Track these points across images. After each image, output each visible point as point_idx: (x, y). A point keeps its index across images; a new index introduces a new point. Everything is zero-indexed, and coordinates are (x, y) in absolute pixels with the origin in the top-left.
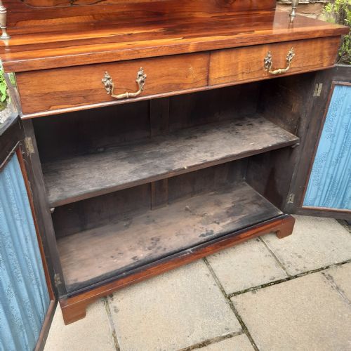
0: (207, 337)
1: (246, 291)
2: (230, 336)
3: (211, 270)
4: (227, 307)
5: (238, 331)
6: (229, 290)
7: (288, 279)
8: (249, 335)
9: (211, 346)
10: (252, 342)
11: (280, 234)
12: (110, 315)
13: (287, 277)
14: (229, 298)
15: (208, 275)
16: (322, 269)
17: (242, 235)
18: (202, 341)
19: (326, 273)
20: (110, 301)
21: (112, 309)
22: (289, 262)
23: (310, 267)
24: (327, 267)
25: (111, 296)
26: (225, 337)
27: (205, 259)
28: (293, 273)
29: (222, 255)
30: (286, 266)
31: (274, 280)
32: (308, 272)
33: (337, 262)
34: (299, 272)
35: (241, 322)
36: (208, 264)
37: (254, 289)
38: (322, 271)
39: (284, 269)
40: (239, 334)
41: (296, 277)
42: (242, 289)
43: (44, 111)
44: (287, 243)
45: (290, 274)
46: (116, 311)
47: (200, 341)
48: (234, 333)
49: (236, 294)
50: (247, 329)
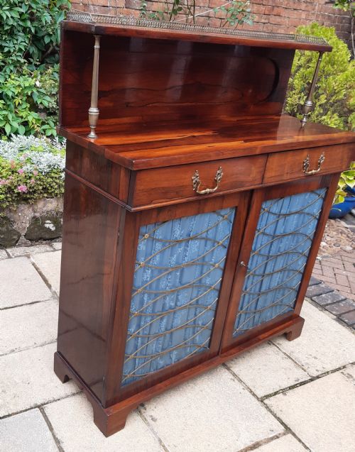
0: (256, 440)
1: (276, 393)
2: (277, 437)
3: (234, 375)
4: (264, 410)
5: (283, 431)
6: (260, 394)
7: (312, 380)
8: (294, 434)
9: (263, 448)
10: (300, 441)
11: (288, 336)
12: (148, 424)
13: (310, 378)
14: (262, 401)
15: (234, 380)
16: (340, 369)
17: (261, 337)
18: (252, 443)
19: (345, 373)
20: (143, 410)
21: (149, 419)
22: (307, 364)
23: (329, 368)
24: (344, 367)
25: (142, 405)
26: (272, 439)
27: (224, 365)
28: (315, 374)
29: (240, 360)
30: (305, 367)
31: (300, 381)
32: (328, 372)
33: (351, 362)
34: (320, 373)
35: (282, 423)
36: (228, 369)
37: (284, 391)
38: (341, 371)
39: (305, 371)
40: (284, 434)
41: (318, 377)
42: (272, 392)
43: (147, 204)
44: (298, 344)
45: (311, 375)
46: (154, 420)
47: (250, 444)
48: (280, 434)
49: (267, 396)
50: (290, 429)
